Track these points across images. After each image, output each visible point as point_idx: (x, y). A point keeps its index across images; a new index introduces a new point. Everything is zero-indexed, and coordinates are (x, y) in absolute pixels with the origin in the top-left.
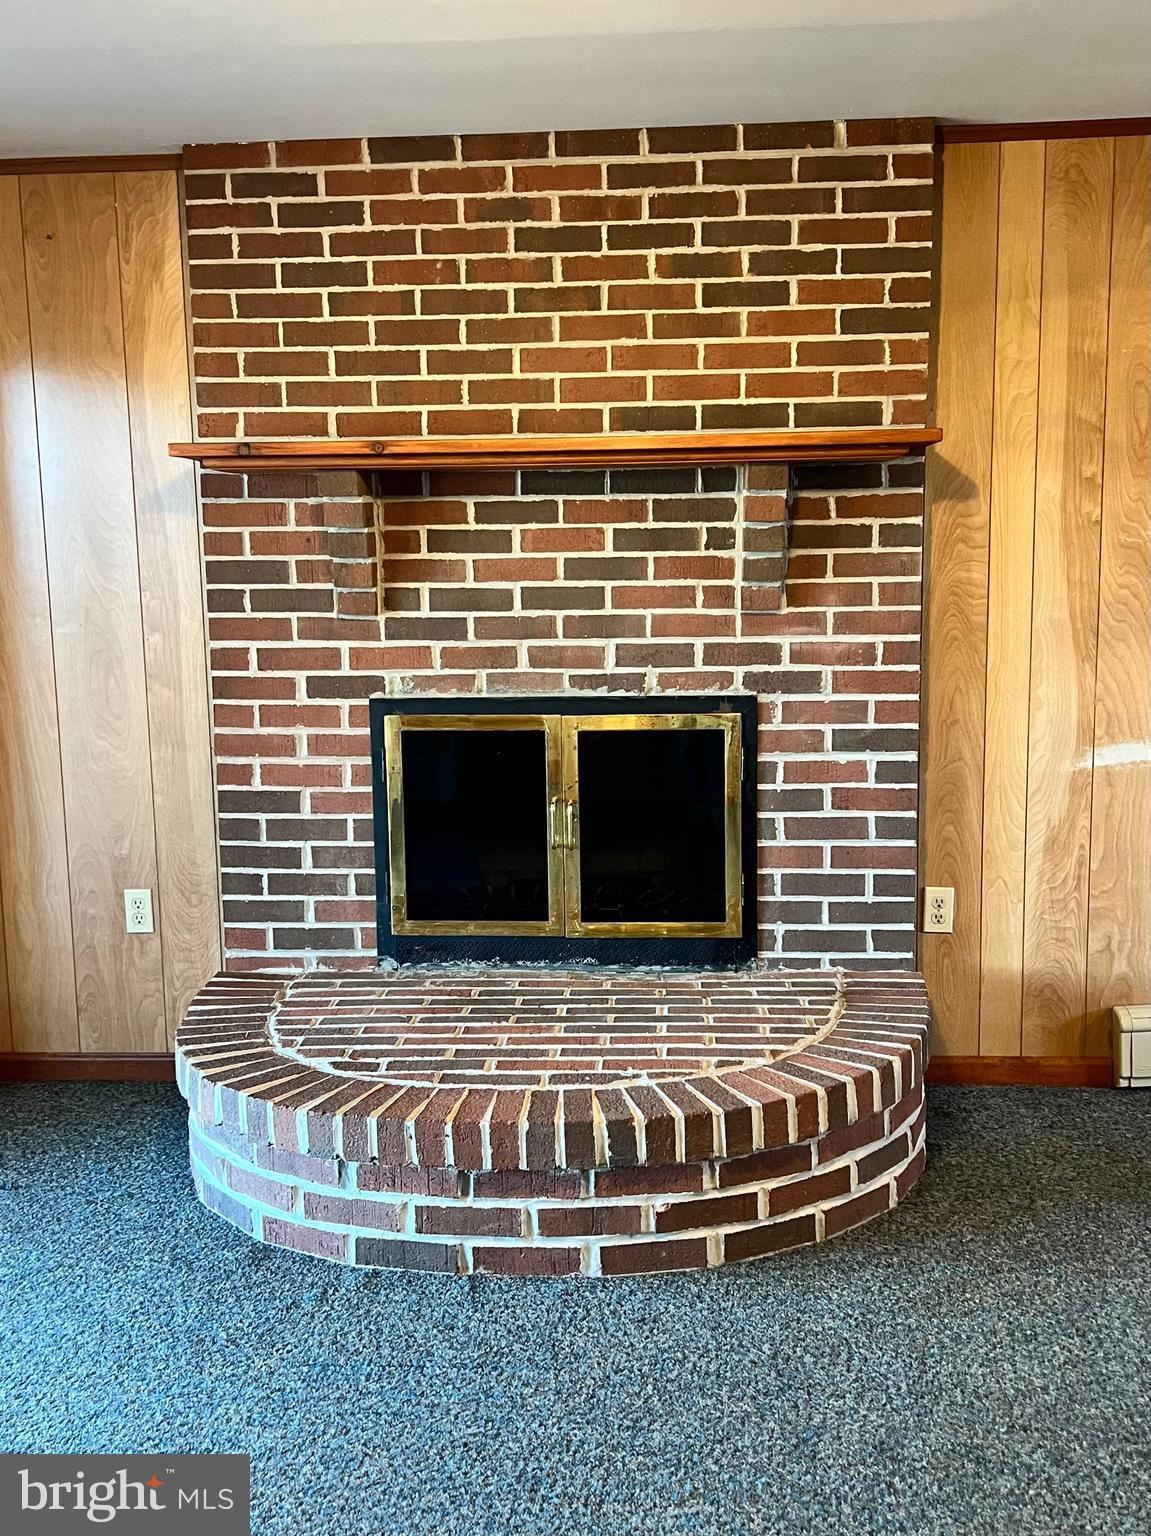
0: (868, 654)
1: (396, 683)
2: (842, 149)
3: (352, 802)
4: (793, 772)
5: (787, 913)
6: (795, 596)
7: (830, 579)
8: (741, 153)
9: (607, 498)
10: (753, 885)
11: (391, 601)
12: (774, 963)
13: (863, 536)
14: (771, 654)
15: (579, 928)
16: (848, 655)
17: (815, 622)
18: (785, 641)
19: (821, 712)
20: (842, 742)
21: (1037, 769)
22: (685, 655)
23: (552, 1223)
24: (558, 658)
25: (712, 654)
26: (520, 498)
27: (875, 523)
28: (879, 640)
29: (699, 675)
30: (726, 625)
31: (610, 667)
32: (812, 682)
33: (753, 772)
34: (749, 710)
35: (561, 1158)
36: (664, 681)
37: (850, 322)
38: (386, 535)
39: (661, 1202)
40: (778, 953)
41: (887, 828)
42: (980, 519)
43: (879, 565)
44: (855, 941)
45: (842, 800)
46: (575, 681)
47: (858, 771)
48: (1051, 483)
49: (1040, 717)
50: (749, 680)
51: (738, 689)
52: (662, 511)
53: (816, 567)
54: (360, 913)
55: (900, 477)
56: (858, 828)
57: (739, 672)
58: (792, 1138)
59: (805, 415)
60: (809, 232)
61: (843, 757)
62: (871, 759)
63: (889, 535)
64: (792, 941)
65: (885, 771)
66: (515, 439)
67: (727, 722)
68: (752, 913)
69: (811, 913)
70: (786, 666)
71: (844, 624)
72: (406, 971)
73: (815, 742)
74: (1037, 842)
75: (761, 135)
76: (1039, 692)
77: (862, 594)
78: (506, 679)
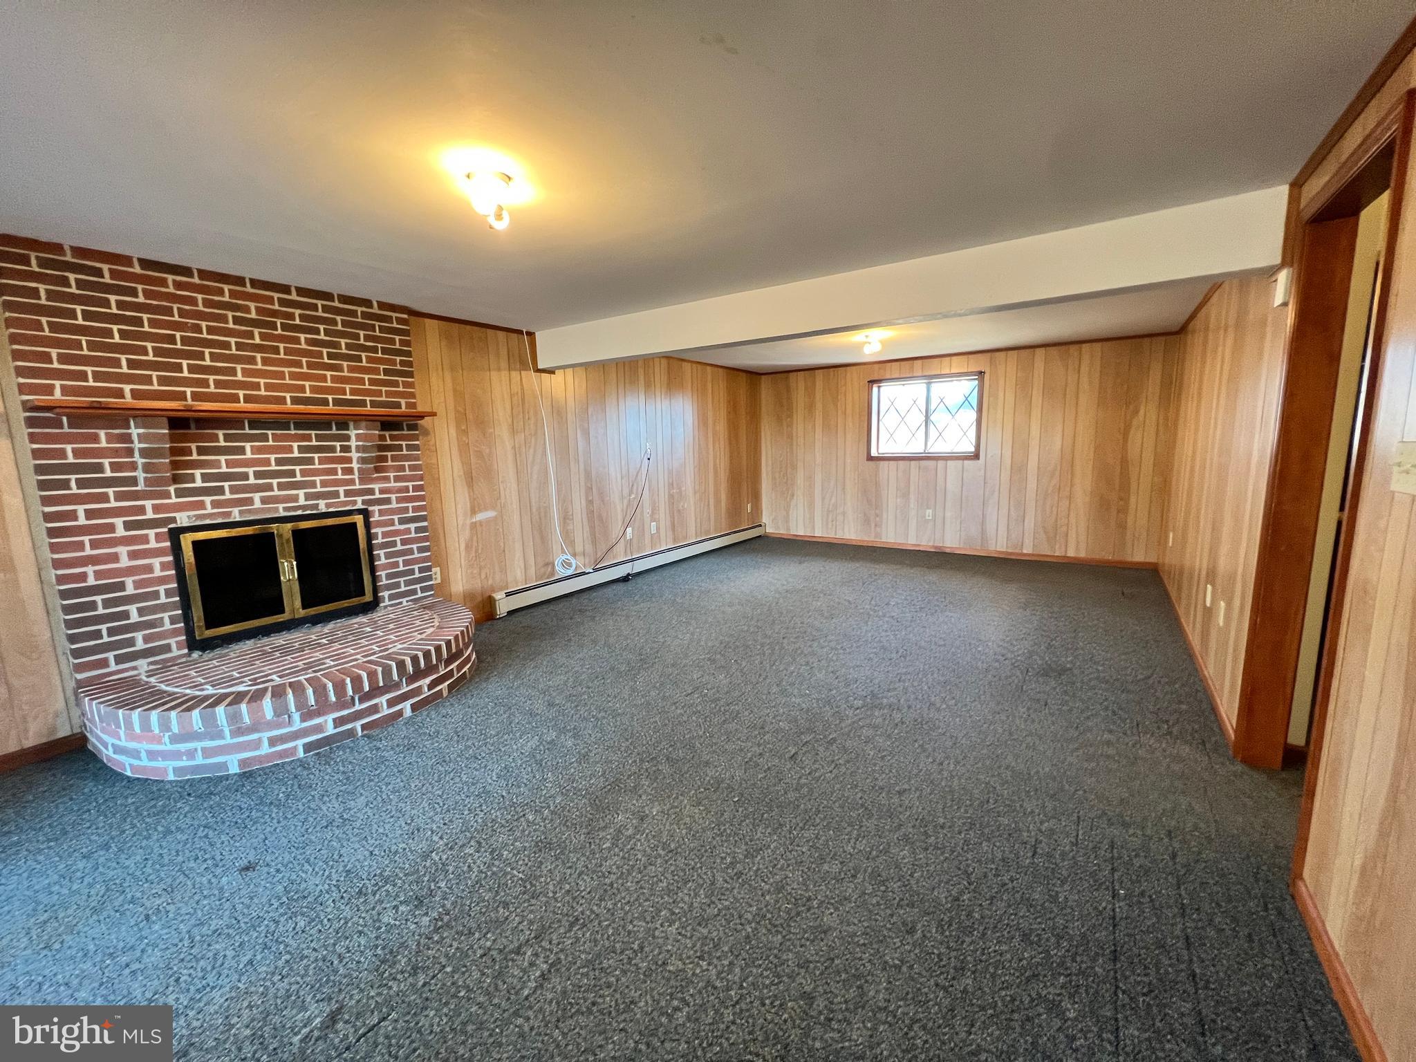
0: (406, 489)
1: (183, 519)
2: (375, 310)
3: (162, 580)
4: (385, 535)
5: (388, 587)
6: (377, 470)
7: (390, 463)
8: (336, 304)
9: (293, 432)
10: (374, 579)
11: (176, 479)
12: (386, 607)
13: (400, 448)
14: (371, 492)
15: (302, 613)
16: (400, 490)
17: (387, 479)
18: (376, 487)
19: (393, 512)
20: (402, 521)
21: (460, 523)
22: (336, 495)
24: (276, 500)
25: (347, 493)
26: (247, 431)
27: (404, 443)
28: (410, 484)
29: (342, 501)
30: (352, 482)
31: (302, 501)
32: (388, 501)
33: (370, 537)
34: (365, 513)
36: (328, 505)
37: (386, 372)
40: (387, 602)
41: (421, 550)
42: (432, 443)
43: (407, 458)
44: (414, 592)
45: (404, 542)
46: (285, 509)
47: (408, 531)
48: (453, 432)
49: (459, 506)
50: (364, 502)
51: (359, 506)
52: (318, 438)
53: (385, 459)
55: (411, 427)
56: (411, 552)
57: (359, 499)
59: (373, 404)
60: (367, 338)
61: (403, 527)
62: (412, 526)
63: (409, 447)
64: (391, 597)
65: (418, 530)
66: (242, 405)
67: (359, 519)
68: (375, 590)
69: (397, 585)
70: (377, 496)
71: (397, 479)
73: (392, 523)
74: (463, 546)
75: (345, 299)
76: (458, 498)
77: (402, 468)
78: (249, 511)
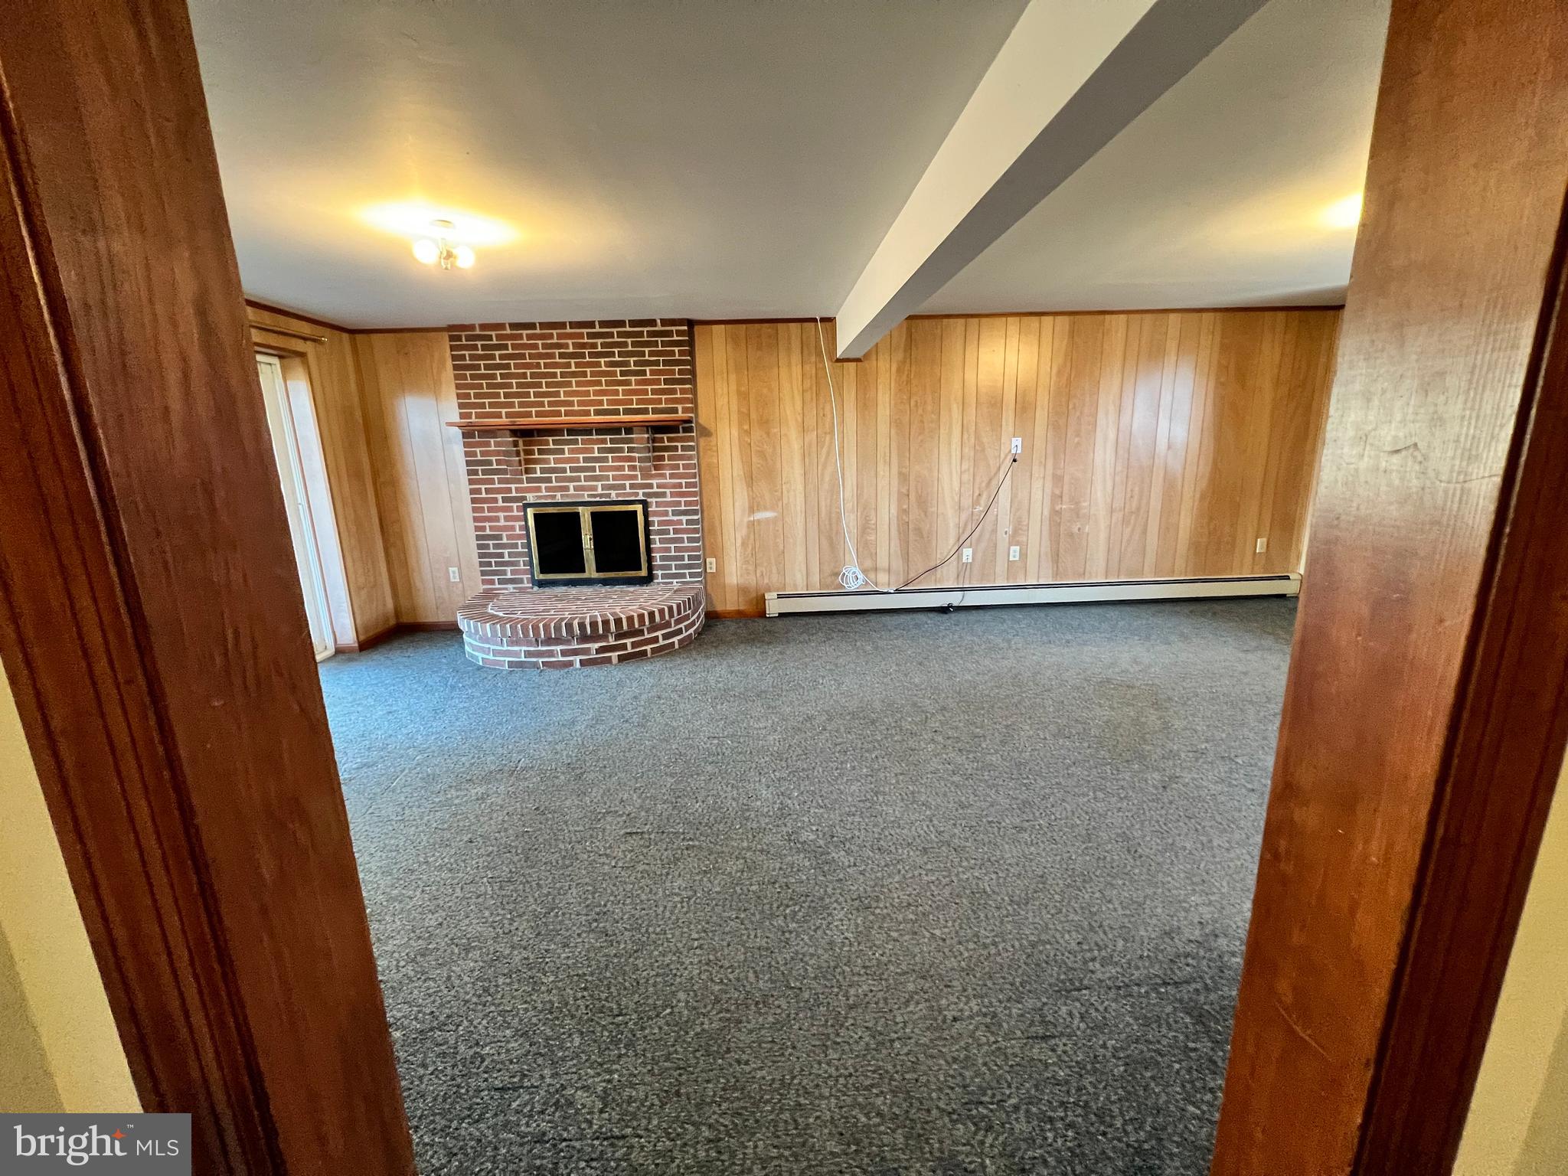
0: (680, 485)
1: (531, 498)
2: (659, 328)
3: (519, 537)
4: (660, 523)
5: (662, 567)
6: (656, 468)
7: (666, 462)
8: (628, 329)
9: (594, 437)
10: (650, 559)
11: (527, 471)
12: (658, 583)
13: (676, 448)
14: (650, 486)
15: (595, 575)
16: (675, 486)
17: (663, 476)
18: (654, 482)
19: (668, 504)
20: (674, 513)
21: (737, 520)
22: (623, 487)
23: (564, 653)
24: (583, 488)
25: (632, 486)
26: (566, 437)
27: (679, 444)
28: (683, 481)
29: (627, 493)
30: (635, 477)
31: (600, 491)
32: (663, 495)
33: (647, 524)
34: (645, 504)
35: (564, 634)
36: (617, 495)
37: (666, 382)
38: (524, 450)
39: (597, 645)
40: (660, 580)
41: (690, 540)
42: (714, 443)
43: (681, 458)
44: (683, 576)
45: (676, 531)
46: (589, 496)
47: (680, 522)
48: (735, 432)
49: (737, 504)
50: (644, 494)
51: (641, 497)
52: (612, 441)
53: (662, 458)
54: (524, 572)
55: (686, 430)
56: (681, 540)
57: (641, 492)
58: (637, 626)
59: (655, 411)
60: (651, 354)
61: (675, 518)
62: (684, 518)
63: (684, 448)
64: (664, 576)
65: (688, 522)
66: (563, 418)
67: (639, 508)
68: (650, 568)
69: (669, 567)
70: (655, 490)
71: (672, 476)
72: (542, 590)
73: (666, 514)
74: (739, 542)
75: (634, 323)
76: (736, 497)
77: (677, 467)
78: (567, 496)
